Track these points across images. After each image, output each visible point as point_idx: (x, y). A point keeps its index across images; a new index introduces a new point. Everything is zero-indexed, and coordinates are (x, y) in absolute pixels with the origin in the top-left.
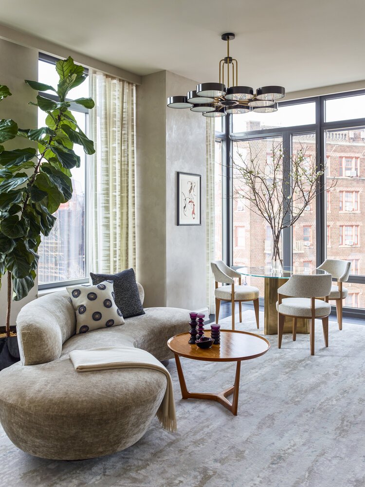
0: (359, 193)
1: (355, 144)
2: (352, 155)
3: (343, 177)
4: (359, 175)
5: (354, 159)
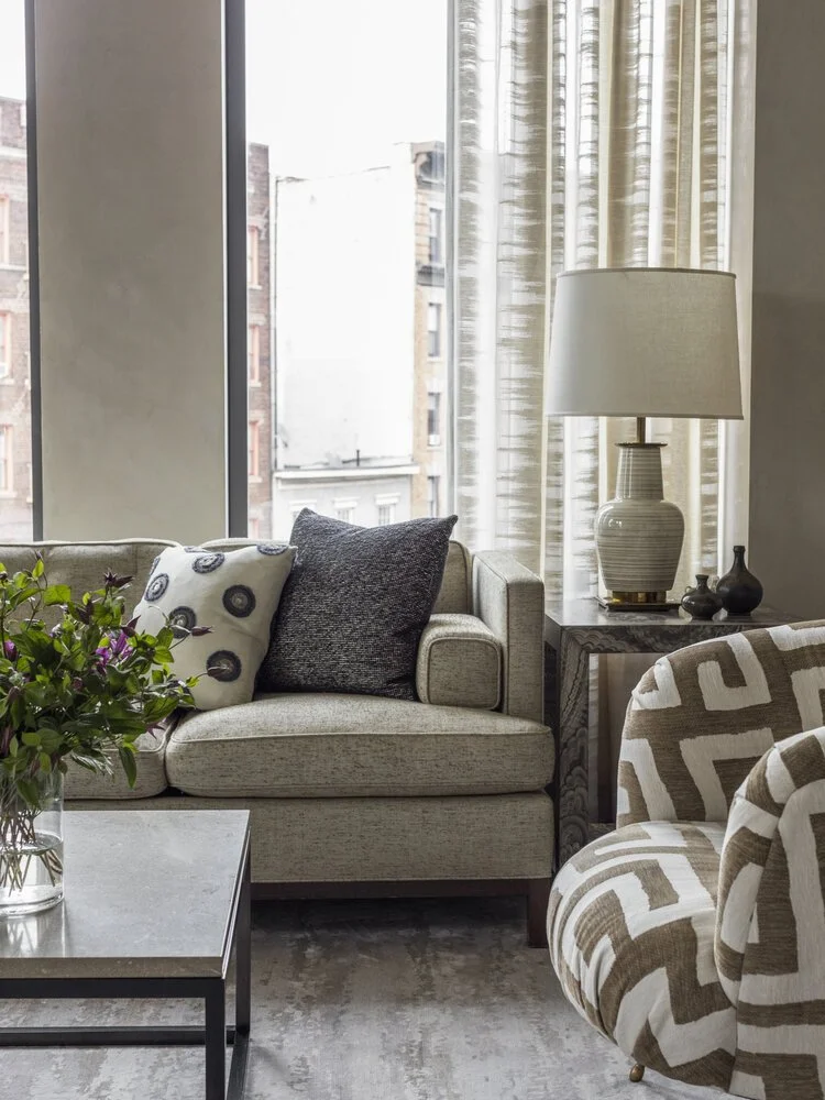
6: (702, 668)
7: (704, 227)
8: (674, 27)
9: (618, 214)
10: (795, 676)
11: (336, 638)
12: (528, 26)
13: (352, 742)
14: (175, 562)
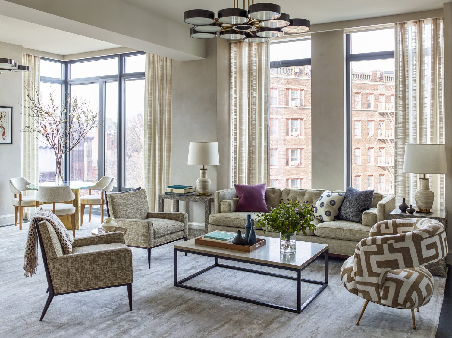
0: (304, 120)
1: (300, 78)
2: (297, 87)
3: (290, 106)
4: (303, 105)
5: (299, 90)
6: (382, 225)
7: (440, 132)
8: (432, 92)
9: (421, 129)
10: (398, 228)
11: (349, 212)
12: (402, 93)
13: (345, 230)
14: (325, 194)
